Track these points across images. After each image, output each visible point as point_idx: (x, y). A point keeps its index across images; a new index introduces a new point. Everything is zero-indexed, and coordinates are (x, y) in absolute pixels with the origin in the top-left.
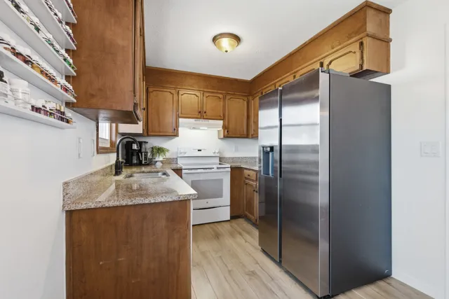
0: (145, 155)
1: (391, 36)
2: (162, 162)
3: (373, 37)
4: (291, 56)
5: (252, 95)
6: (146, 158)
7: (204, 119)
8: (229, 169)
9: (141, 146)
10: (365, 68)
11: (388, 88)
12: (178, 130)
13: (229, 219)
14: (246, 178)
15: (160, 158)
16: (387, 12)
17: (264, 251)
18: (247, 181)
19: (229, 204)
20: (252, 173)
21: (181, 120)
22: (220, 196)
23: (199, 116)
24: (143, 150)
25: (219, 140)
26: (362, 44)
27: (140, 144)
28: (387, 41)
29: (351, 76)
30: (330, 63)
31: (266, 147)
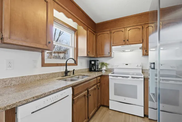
0: (97, 67)
2: (105, 70)
6: (97, 68)
7: (127, 44)
9: (95, 62)
12: (111, 53)
15: (104, 68)
21: (113, 47)
22: (135, 97)
23: (124, 43)
24: (96, 64)
27: (95, 61)
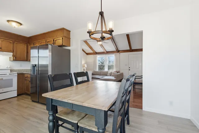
1: (71, 37)
3: (65, 37)
4: (44, 34)
5: (29, 43)
8: (17, 74)
10: (63, 44)
11: (69, 50)
13: (16, 96)
14: (26, 78)
16: (70, 31)
17: (33, 101)
18: (26, 79)
19: (17, 89)
20: (28, 75)
22: (12, 86)
25: (10, 62)
26: (62, 38)
28: (69, 39)
29: (58, 46)
30: (56, 40)
31: (34, 65)
